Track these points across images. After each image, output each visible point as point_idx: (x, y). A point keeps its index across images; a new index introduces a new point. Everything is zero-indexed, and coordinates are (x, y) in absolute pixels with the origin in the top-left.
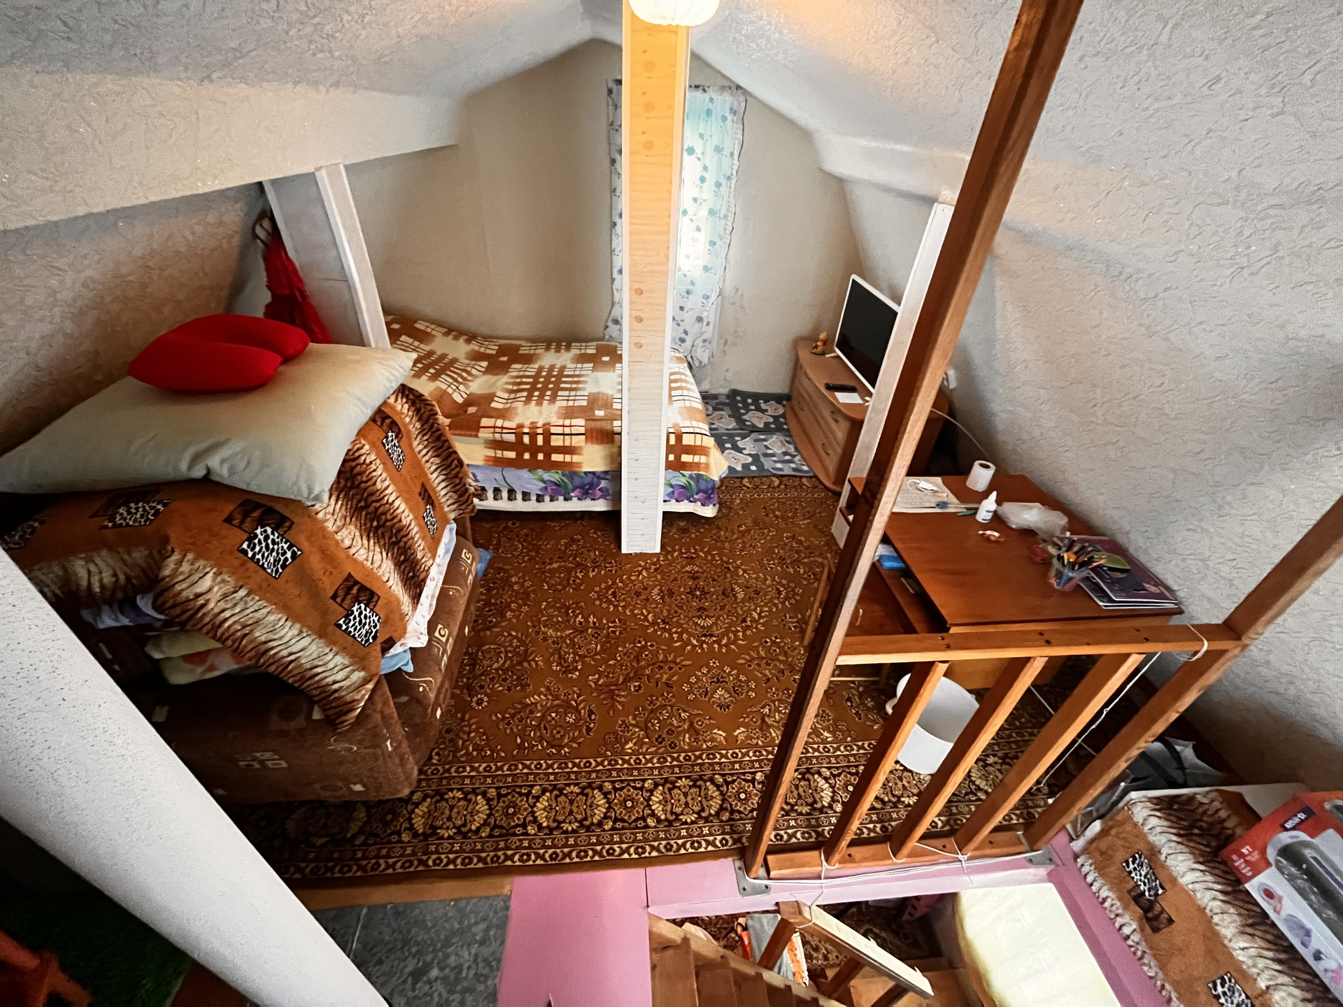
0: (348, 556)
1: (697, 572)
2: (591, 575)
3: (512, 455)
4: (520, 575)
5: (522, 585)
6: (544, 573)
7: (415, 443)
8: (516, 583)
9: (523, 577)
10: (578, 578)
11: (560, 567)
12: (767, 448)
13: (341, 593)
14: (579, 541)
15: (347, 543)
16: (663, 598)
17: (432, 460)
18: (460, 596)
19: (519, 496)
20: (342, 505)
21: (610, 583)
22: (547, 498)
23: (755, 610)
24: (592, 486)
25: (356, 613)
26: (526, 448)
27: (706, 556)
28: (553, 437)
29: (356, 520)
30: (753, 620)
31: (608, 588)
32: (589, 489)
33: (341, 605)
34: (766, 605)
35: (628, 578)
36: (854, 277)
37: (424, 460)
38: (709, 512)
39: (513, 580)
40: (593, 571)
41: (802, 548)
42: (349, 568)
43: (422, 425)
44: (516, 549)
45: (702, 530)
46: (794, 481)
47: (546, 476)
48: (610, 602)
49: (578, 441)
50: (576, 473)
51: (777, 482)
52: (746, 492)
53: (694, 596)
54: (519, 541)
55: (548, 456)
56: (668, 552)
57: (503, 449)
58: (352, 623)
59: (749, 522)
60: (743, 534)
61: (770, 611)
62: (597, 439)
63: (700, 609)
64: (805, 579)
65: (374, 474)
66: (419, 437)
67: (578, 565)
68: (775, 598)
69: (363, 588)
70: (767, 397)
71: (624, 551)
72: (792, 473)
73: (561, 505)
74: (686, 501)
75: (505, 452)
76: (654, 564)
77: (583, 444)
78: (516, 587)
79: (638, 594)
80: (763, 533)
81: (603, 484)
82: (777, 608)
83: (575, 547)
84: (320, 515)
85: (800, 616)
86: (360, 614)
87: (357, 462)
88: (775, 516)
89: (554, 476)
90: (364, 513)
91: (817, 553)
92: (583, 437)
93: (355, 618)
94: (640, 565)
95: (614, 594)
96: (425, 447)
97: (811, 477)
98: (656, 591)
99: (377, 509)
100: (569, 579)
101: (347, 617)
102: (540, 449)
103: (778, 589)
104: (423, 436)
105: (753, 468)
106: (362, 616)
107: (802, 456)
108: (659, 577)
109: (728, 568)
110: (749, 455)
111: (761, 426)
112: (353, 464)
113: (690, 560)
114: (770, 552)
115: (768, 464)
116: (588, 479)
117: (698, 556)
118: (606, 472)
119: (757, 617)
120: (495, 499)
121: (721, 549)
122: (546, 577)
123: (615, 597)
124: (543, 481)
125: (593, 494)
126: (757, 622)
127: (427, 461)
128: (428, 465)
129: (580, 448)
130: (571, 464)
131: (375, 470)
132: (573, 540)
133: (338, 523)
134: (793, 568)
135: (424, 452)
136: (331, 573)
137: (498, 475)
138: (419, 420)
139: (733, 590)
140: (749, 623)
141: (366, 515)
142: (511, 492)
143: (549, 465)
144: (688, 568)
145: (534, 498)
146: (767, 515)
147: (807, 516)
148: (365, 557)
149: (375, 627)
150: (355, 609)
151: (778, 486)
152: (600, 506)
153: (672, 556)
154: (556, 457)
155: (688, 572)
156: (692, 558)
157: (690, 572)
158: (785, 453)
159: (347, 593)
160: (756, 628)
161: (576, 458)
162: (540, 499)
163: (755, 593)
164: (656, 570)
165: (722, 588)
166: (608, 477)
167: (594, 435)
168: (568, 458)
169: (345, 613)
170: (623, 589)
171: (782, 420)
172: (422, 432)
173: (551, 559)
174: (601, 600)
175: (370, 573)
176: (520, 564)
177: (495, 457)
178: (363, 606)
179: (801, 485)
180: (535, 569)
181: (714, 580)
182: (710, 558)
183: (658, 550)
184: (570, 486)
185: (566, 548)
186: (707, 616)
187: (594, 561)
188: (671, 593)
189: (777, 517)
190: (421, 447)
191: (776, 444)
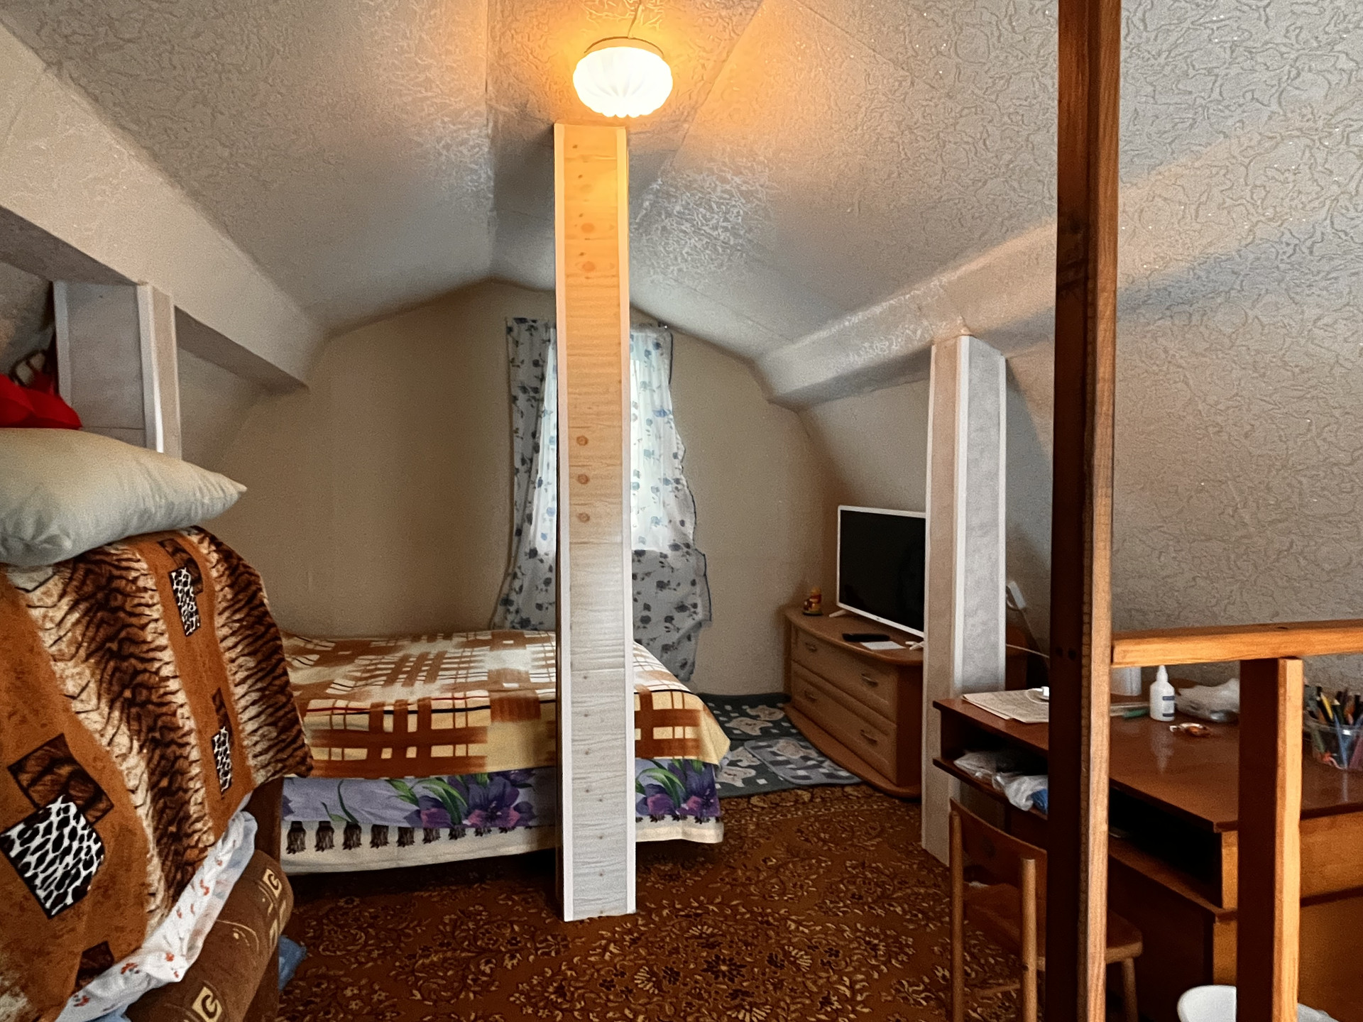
0: (67, 710)
1: (712, 935)
2: (509, 964)
3: (359, 754)
4: (363, 982)
5: (367, 1001)
6: (413, 972)
7: (219, 621)
8: (354, 997)
9: (371, 984)
10: (484, 974)
11: (445, 960)
12: (775, 754)
13: (33, 767)
14: (480, 913)
15: (71, 687)
16: (658, 985)
17: (241, 660)
18: (252, 950)
19: (366, 838)
20: (78, 622)
21: (549, 973)
22: (419, 835)
23: (841, 981)
24: (503, 801)
25: (54, 819)
26: (387, 740)
27: (722, 910)
28: (434, 716)
29: (97, 663)
30: (842, 999)
31: (545, 983)
32: (498, 808)
33: (25, 791)
34: (857, 970)
35: (584, 960)
36: (841, 508)
37: (228, 655)
38: (709, 833)
39: (348, 993)
40: (512, 957)
41: (883, 878)
42: (63, 726)
43: (235, 595)
44: (355, 940)
45: (702, 873)
46: (833, 793)
47: (420, 789)
48: (556, 1006)
49: (479, 719)
50: (473, 777)
51: (806, 796)
52: (760, 815)
53: (717, 974)
54: (360, 928)
55: (424, 750)
56: (650, 911)
57: (344, 745)
58: (38, 840)
59: (781, 852)
60: (777, 868)
61: (869, 977)
62: (511, 713)
63: (734, 995)
64: (910, 921)
65: (147, 611)
66: (226, 614)
67: (482, 951)
68: (870, 956)
69: (81, 775)
70: (754, 701)
71: (569, 916)
72: (825, 780)
73: (446, 850)
74: (669, 818)
75: (347, 751)
76: (630, 932)
77: (487, 723)
78: (353, 1006)
79: (608, 985)
80: (811, 866)
81: (523, 796)
82: (880, 972)
83: (471, 925)
84: (36, 613)
85: (927, 980)
86: (64, 823)
87: (124, 573)
88: (820, 839)
89: (434, 788)
90: (112, 664)
91: (913, 882)
92: (488, 712)
93: (48, 830)
94: (602, 937)
95: (560, 991)
96: (233, 634)
97: (857, 785)
98: (641, 975)
99: (137, 673)
100: (465, 978)
101: (31, 822)
102: (411, 740)
103: (868, 943)
104: (235, 612)
105: (762, 781)
106: (67, 831)
107: (833, 761)
108: (642, 952)
109: (768, 923)
110: (749, 767)
111: (758, 733)
112: (116, 573)
113: (694, 919)
114: (832, 890)
115: (782, 773)
116: (494, 791)
117: (707, 912)
118: (527, 772)
119: (848, 993)
120: (319, 847)
121: (745, 897)
122: (418, 979)
123: (563, 995)
124: (414, 800)
125: (506, 817)
126: (851, 1001)
127: (233, 661)
128: (233, 667)
129: (483, 730)
130: (466, 760)
131: (148, 606)
132: (469, 916)
133: (63, 645)
134: (883, 908)
135: (230, 642)
136: (24, 721)
137: (330, 797)
138: (230, 586)
139: (787, 954)
140: (837, 1005)
141: (116, 669)
142: (352, 830)
143: (427, 767)
144: (695, 931)
145: (393, 837)
146: (807, 840)
147: (873, 833)
148: (99, 727)
149: (88, 865)
150: (55, 807)
151: (811, 800)
152: (514, 843)
153: (660, 916)
154: (439, 751)
155: (694, 937)
156: (697, 915)
157: (700, 937)
158: (806, 758)
159: (48, 770)
160: (854, 1011)
161: (475, 750)
162: (405, 838)
163: (830, 957)
164: (634, 941)
165: (766, 955)
166: (531, 781)
167: (506, 707)
168: (461, 751)
169: (31, 811)
170: (576, 979)
171: (785, 724)
172: (233, 606)
173: (425, 949)
174: (535, 1006)
175: (102, 757)
176: (361, 964)
177: (330, 761)
178: (73, 810)
179: (847, 796)
180: (394, 968)
181: (747, 944)
182: (729, 912)
183: (631, 908)
184: (463, 805)
185: (455, 927)
186: (752, 1005)
187: (512, 941)
188: (674, 975)
189: (825, 841)
190: (226, 631)
191: (787, 750)
